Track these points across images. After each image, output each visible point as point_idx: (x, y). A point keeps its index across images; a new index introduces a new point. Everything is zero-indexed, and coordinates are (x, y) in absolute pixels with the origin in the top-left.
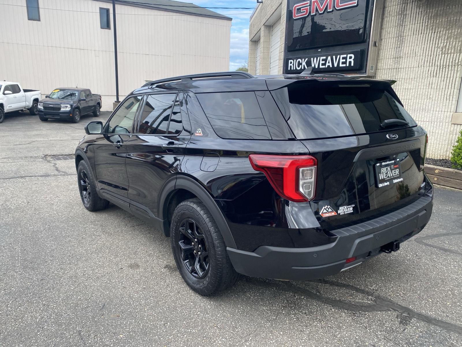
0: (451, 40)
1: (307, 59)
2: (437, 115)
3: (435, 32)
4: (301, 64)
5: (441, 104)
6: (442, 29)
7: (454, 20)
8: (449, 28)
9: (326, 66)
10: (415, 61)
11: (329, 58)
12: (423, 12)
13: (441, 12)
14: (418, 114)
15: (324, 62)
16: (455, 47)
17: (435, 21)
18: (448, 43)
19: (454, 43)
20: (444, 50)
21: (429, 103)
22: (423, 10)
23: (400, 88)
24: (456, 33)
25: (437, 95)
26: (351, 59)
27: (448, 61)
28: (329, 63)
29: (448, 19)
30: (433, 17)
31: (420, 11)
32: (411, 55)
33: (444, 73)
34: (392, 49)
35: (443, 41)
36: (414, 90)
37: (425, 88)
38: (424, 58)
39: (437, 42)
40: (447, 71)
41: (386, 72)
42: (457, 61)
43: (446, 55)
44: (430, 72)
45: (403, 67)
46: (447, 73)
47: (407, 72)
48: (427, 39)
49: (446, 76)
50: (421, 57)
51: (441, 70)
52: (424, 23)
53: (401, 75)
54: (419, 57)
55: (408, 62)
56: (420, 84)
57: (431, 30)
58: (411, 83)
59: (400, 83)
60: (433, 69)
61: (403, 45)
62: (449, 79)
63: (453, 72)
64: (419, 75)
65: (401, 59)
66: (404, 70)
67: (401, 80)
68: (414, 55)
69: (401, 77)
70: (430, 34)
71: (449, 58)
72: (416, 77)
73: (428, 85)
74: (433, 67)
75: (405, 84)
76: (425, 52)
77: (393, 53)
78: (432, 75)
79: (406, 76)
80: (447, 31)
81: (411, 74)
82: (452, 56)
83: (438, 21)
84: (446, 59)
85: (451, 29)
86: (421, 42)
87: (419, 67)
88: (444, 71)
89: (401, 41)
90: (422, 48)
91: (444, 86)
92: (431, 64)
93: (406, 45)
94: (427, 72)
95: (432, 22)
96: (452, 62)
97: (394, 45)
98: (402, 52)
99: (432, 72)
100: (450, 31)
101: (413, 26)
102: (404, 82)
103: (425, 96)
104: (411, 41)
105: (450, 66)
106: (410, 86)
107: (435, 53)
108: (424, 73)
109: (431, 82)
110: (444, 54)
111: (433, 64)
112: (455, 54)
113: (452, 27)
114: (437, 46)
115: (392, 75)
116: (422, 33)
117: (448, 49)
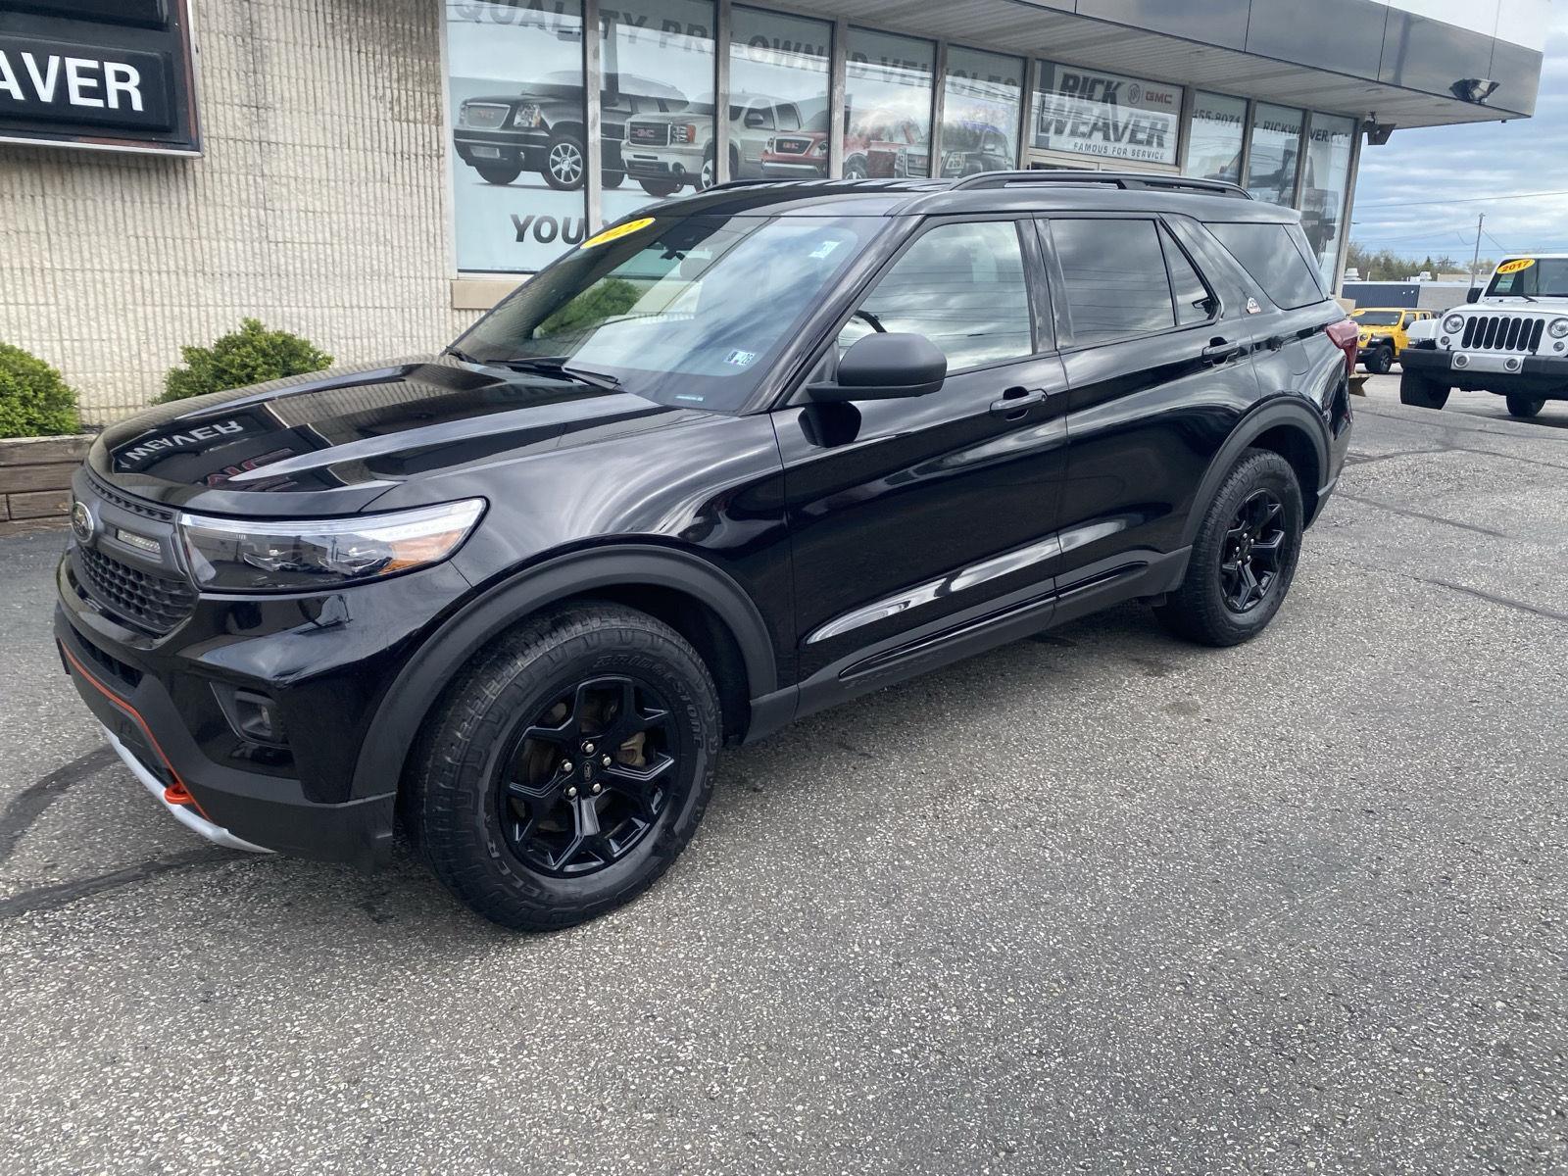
0: (410, 86)
2: (413, 287)
3: (359, 52)
5: (418, 258)
6: (378, 48)
7: (407, 32)
8: (397, 51)
14: (361, 289)
16: (422, 105)
17: (353, 19)
18: (403, 92)
19: (418, 95)
20: (396, 109)
21: (386, 254)
23: (286, 207)
24: (417, 69)
25: (403, 233)
26: (125, 83)
27: (413, 140)
29: (387, 21)
32: (303, 107)
33: (406, 172)
34: (229, 73)
35: (387, 84)
36: (335, 217)
37: (365, 210)
38: (344, 121)
39: (372, 82)
40: (413, 168)
41: (223, 148)
42: (435, 146)
43: (405, 124)
44: (370, 167)
45: (281, 139)
46: (414, 174)
47: (299, 158)
48: (340, 65)
49: (414, 182)
50: (336, 118)
51: (399, 163)
52: (321, 15)
53: (280, 165)
54: (328, 117)
55: (296, 126)
56: (348, 200)
57: (346, 42)
58: (321, 193)
59: (284, 190)
60: (377, 160)
61: (268, 69)
62: (422, 191)
63: (428, 173)
64: (340, 172)
65: (271, 113)
66: (290, 152)
67: (284, 180)
68: (312, 108)
69: (283, 173)
70: (347, 53)
71: (413, 134)
72: (332, 177)
73: (372, 204)
74: (376, 154)
75: (301, 197)
76: (343, 105)
77: (235, 88)
78: (378, 177)
79: (300, 171)
80: (394, 59)
81: (316, 167)
82: (420, 130)
83: (361, 20)
84: (405, 136)
85: (402, 53)
86: (325, 72)
87: (334, 148)
88: (406, 166)
89: (259, 54)
90: (334, 92)
91: (416, 209)
92: (368, 143)
93: (276, 71)
94: (363, 167)
95: (345, 18)
96: (424, 145)
97: (233, 62)
98: (269, 92)
99: (378, 167)
100: (401, 59)
101: (288, 13)
102: (297, 189)
103: (369, 234)
104: (292, 61)
105: (420, 158)
106: (318, 203)
107: (374, 115)
108: (355, 166)
109: (379, 195)
110: (400, 120)
111: (376, 145)
112: (426, 126)
113: (405, 49)
114: (373, 92)
115: (250, 162)
116: (323, 44)
117: (407, 108)
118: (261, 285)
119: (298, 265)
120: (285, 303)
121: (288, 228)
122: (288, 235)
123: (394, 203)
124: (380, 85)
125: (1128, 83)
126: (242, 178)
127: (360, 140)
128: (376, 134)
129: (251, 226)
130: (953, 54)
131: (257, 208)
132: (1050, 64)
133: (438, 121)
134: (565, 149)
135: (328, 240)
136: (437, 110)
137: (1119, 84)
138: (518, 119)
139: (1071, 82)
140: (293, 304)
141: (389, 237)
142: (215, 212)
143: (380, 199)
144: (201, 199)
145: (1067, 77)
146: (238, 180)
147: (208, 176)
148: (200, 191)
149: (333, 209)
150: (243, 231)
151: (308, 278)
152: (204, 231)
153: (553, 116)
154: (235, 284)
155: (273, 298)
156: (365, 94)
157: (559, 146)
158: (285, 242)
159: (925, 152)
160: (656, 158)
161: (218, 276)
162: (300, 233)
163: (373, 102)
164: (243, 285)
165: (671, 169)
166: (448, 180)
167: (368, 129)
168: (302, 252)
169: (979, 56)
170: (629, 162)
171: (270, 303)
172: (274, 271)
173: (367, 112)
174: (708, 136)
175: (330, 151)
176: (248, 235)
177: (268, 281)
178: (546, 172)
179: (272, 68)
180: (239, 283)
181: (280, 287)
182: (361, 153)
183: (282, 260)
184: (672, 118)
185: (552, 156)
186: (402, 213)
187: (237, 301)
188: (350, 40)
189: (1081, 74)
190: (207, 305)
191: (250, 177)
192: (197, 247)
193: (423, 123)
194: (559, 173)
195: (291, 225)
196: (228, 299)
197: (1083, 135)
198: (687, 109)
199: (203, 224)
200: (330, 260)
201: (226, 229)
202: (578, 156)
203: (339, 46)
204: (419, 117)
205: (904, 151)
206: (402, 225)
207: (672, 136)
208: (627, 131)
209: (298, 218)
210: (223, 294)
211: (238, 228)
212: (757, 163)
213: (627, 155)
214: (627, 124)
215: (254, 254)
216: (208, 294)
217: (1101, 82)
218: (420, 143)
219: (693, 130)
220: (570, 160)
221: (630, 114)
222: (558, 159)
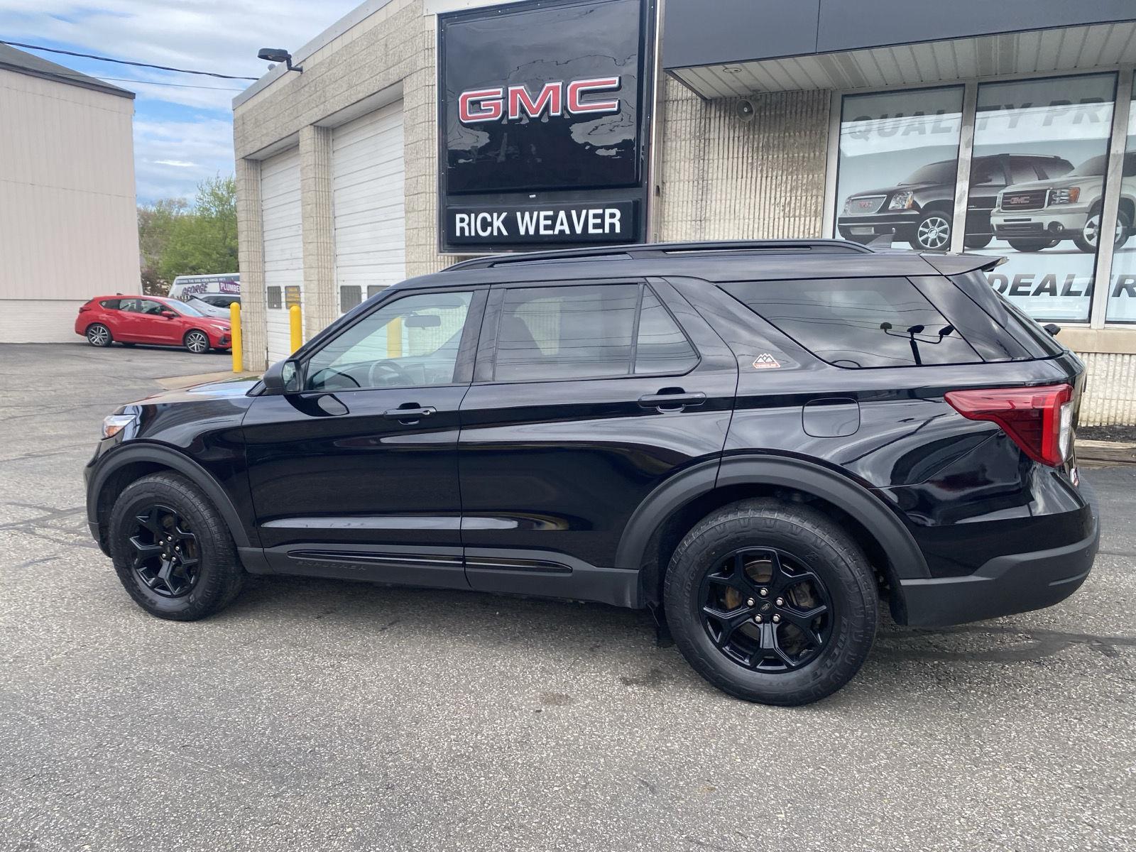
0: (799, 193)
1: (504, 215)
3: (767, 177)
4: (491, 224)
6: (780, 173)
7: (801, 158)
8: (792, 172)
9: (556, 232)
10: (736, 229)
11: (562, 214)
12: (741, 138)
13: (776, 142)
15: (549, 222)
16: (805, 205)
17: (765, 157)
18: (793, 198)
19: (804, 198)
20: (787, 210)
22: (742, 134)
24: (805, 181)
26: (613, 219)
27: (796, 229)
28: (562, 224)
29: (788, 154)
30: (760, 149)
31: (736, 135)
32: (727, 217)
34: (687, 203)
35: (783, 194)
38: (751, 222)
39: (773, 195)
43: (792, 219)
48: (753, 187)
50: (747, 221)
52: (745, 158)
54: (742, 221)
55: (721, 229)
57: (759, 172)
61: (709, 197)
65: (708, 223)
68: (732, 217)
70: (759, 179)
71: (797, 225)
76: (752, 212)
77: (689, 211)
80: (790, 177)
82: (803, 222)
83: (770, 156)
84: (792, 226)
85: (796, 172)
86: (743, 193)
89: (705, 189)
90: (747, 205)
93: (713, 198)
95: (761, 157)
96: (804, 231)
97: (690, 196)
98: (709, 210)
100: (795, 177)
101: (726, 161)
104: (724, 190)
107: (772, 215)
110: (789, 217)
112: (808, 219)
113: (798, 170)
114: (773, 201)
116: (744, 176)
117: (795, 208)
124: (778, 196)
127: (761, 233)
134: (935, 222)
136: (816, 206)
138: (892, 204)
153: (923, 199)
156: (767, 203)
157: (928, 221)
160: (1030, 220)
163: (772, 208)
165: (1046, 227)
167: (766, 225)
170: (998, 226)
173: (767, 214)
174: (1093, 195)
178: (913, 241)
179: (712, 196)
184: (1053, 184)
185: (921, 229)
188: (762, 171)
193: (806, 217)
194: (925, 241)
198: (1072, 173)
202: (945, 226)
203: (754, 176)
204: (803, 213)
207: (1051, 199)
208: (999, 201)
213: (997, 220)
214: (999, 196)
218: (802, 230)
219: (1077, 191)
220: (936, 229)
221: (1005, 186)
222: (926, 230)
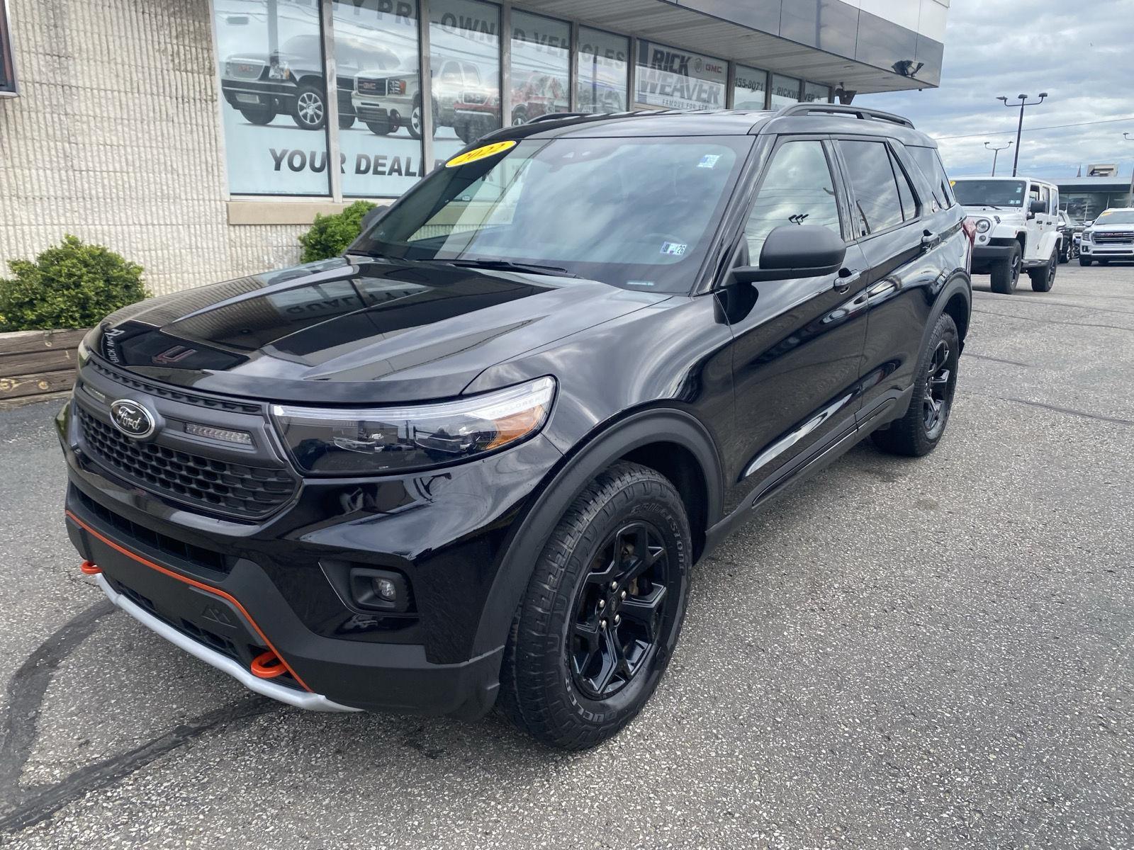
0: (187, 42)
2: (196, 208)
3: (143, 13)
5: (199, 184)
6: (159, 10)
8: (174, 13)
14: (154, 209)
16: (197, 59)
18: (181, 47)
19: (194, 50)
20: (177, 61)
21: (173, 181)
23: (87, 141)
24: (192, 29)
25: (186, 163)
32: (98, 57)
33: (187, 114)
34: (33, 27)
35: (168, 40)
36: (129, 150)
37: (154, 145)
38: (133, 69)
39: (156, 38)
40: (193, 110)
41: (31, 90)
42: (210, 93)
43: (184, 74)
44: (157, 108)
45: (80, 83)
46: (193, 115)
47: (96, 100)
48: (128, 23)
49: (194, 122)
50: (127, 67)
51: (180, 106)
53: (81, 105)
54: (120, 67)
55: (93, 73)
56: (140, 135)
57: (132, 4)
58: (116, 130)
59: (85, 126)
60: (162, 103)
61: (66, 23)
62: (200, 128)
63: (205, 114)
64: (132, 113)
65: (71, 62)
66: (89, 94)
67: (85, 119)
68: (106, 59)
69: (84, 112)
70: (134, 13)
71: (191, 82)
72: (125, 116)
73: (160, 139)
74: (161, 98)
75: (100, 132)
76: (132, 56)
77: (39, 39)
78: (164, 117)
79: (98, 110)
80: (172, 19)
81: (111, 108)
82: (197, 79)
84: (185, 83)
85: (179, 15)
86: (116, 28)
87: (126, 92)
88: (187, 109)
89: (58, 11)
90: (124, 46)
91: (196, 144)
92: (155, 89)
93: (74, 26)
94: (151, 108)
96: (200, 91)
97: (36, 17)
98: (69, 43)
99: (163, 108)
100: (178, 20)
102: (96, 126)
103: (159, 163)
104: (87, 18)
105: (198, 102)
106: (114, 138)
107: (159, 65)
108: (144, 108)
109: (165, 132)
110: (179, 70)
111: (161, 91)
112: (202, 76)
113: (181, 12)
114: (157, 47)
115: (55, 102)
117: (185, 60)
118: (68, 206)
119: (100, 190)
120: (90, 221)
121: (90, 159)
122: (90, 164)
123: (178, 138)
124: (162, 41)
125: (694, 57)
126: (48, 116)
127: (148, 86)
128: (160, 82)
129: (58, 157)
130: (583, 33)
131: (62, 141)
132: (645, 42)
133: (211, 72)
134: (310, 98)
135: (125, 170)
136: (210, 63)
137: (689, 58)
138: (272, 73)
139: (659, 56)
140: (97, 222)
141: (175, 166)
142: (26, 144)
143: (166, 135)
144: (13, 133)
145: (656, 52)
146: (45, 118)
147: (18, 114)
148: (12, 126)
149: (128, 143)
150: (51, 161)
151: (109, 200)
152: (16, 161)
153: (299, 71)
154: (46, 204)
155: (80, 218)
156: (150, 47)
157: (305, 95)
158: (88, 171)
159: (566, 104)
160: (378, 105)
161: (30, 199)
162: (100, 162)
163: (157, 54)
164: (53, 207)
165: (389, 114)
166: (220, 120)
167: (154, 77)
168: (102, 178)
169: (599, 34)
170: (359, 109)
171: (77, 222)
172: (80, 195)
173: (152, 63)
174: (415, 89)
175: (123, 94)
176: (55, 165)
177: (75, 204)
178: (296, 117)
179: (70, 23)
180: (50, 205)
181: (85, 209)
182: (149, 96)
183: (86, 186)
184: (388, 75)
185: (300, 103)
186: (185, 147)
187: (48, 221)
188: (135, 2)
189: (665, 50)
190: (22, 224)
191: (55, 115)
192: (11, 174)
193: (199, 73)
194: (305, 116)
195: (92, 156)
196: (40, 219)
197: (668, 95)
199: (15, 155)
200: (127, 186)
201: (36, 159)
202: (320, 103)
203: (127, 7)
204: (195, 68)
205: (552, 104)
206: (185, 157)
207: (390, 89)
208: (356, 84)
209: (98, 150)
210: (36, 215)
211: (47, 159)
212: (451, 110)
213: (356, 103)
215: (61, 180)
216: (23, 215)
217: (677, 56)
218: (197, 89)
219: (404, 84)
220: (314, 106)
221: (358, 71)
222: (304, 105)
